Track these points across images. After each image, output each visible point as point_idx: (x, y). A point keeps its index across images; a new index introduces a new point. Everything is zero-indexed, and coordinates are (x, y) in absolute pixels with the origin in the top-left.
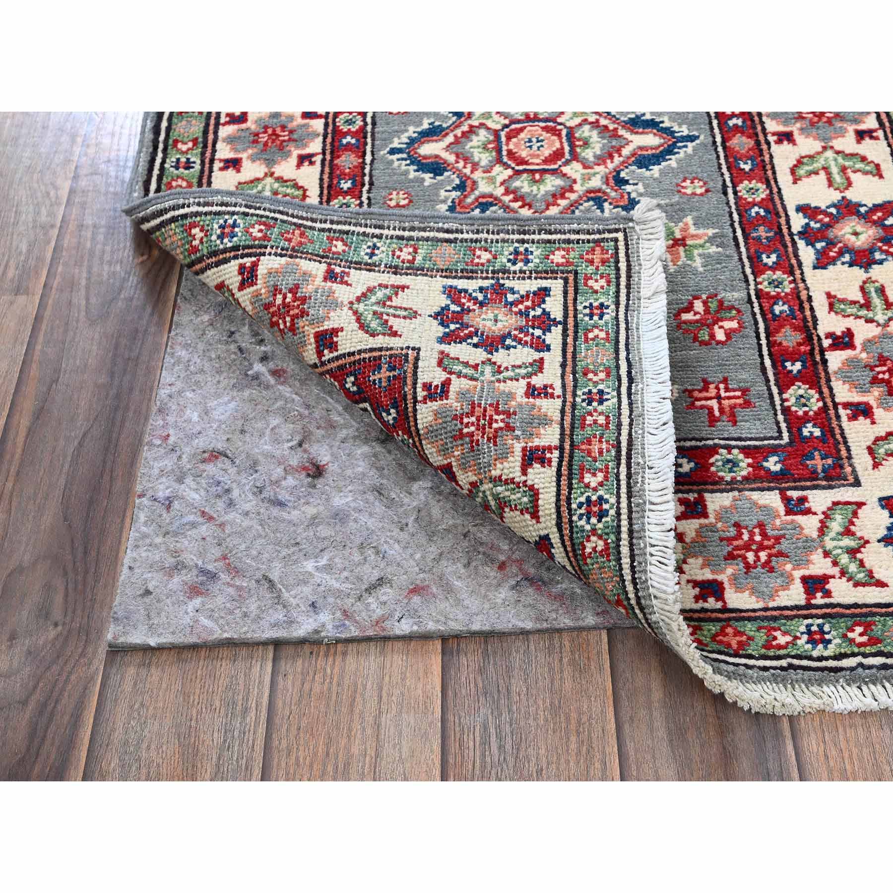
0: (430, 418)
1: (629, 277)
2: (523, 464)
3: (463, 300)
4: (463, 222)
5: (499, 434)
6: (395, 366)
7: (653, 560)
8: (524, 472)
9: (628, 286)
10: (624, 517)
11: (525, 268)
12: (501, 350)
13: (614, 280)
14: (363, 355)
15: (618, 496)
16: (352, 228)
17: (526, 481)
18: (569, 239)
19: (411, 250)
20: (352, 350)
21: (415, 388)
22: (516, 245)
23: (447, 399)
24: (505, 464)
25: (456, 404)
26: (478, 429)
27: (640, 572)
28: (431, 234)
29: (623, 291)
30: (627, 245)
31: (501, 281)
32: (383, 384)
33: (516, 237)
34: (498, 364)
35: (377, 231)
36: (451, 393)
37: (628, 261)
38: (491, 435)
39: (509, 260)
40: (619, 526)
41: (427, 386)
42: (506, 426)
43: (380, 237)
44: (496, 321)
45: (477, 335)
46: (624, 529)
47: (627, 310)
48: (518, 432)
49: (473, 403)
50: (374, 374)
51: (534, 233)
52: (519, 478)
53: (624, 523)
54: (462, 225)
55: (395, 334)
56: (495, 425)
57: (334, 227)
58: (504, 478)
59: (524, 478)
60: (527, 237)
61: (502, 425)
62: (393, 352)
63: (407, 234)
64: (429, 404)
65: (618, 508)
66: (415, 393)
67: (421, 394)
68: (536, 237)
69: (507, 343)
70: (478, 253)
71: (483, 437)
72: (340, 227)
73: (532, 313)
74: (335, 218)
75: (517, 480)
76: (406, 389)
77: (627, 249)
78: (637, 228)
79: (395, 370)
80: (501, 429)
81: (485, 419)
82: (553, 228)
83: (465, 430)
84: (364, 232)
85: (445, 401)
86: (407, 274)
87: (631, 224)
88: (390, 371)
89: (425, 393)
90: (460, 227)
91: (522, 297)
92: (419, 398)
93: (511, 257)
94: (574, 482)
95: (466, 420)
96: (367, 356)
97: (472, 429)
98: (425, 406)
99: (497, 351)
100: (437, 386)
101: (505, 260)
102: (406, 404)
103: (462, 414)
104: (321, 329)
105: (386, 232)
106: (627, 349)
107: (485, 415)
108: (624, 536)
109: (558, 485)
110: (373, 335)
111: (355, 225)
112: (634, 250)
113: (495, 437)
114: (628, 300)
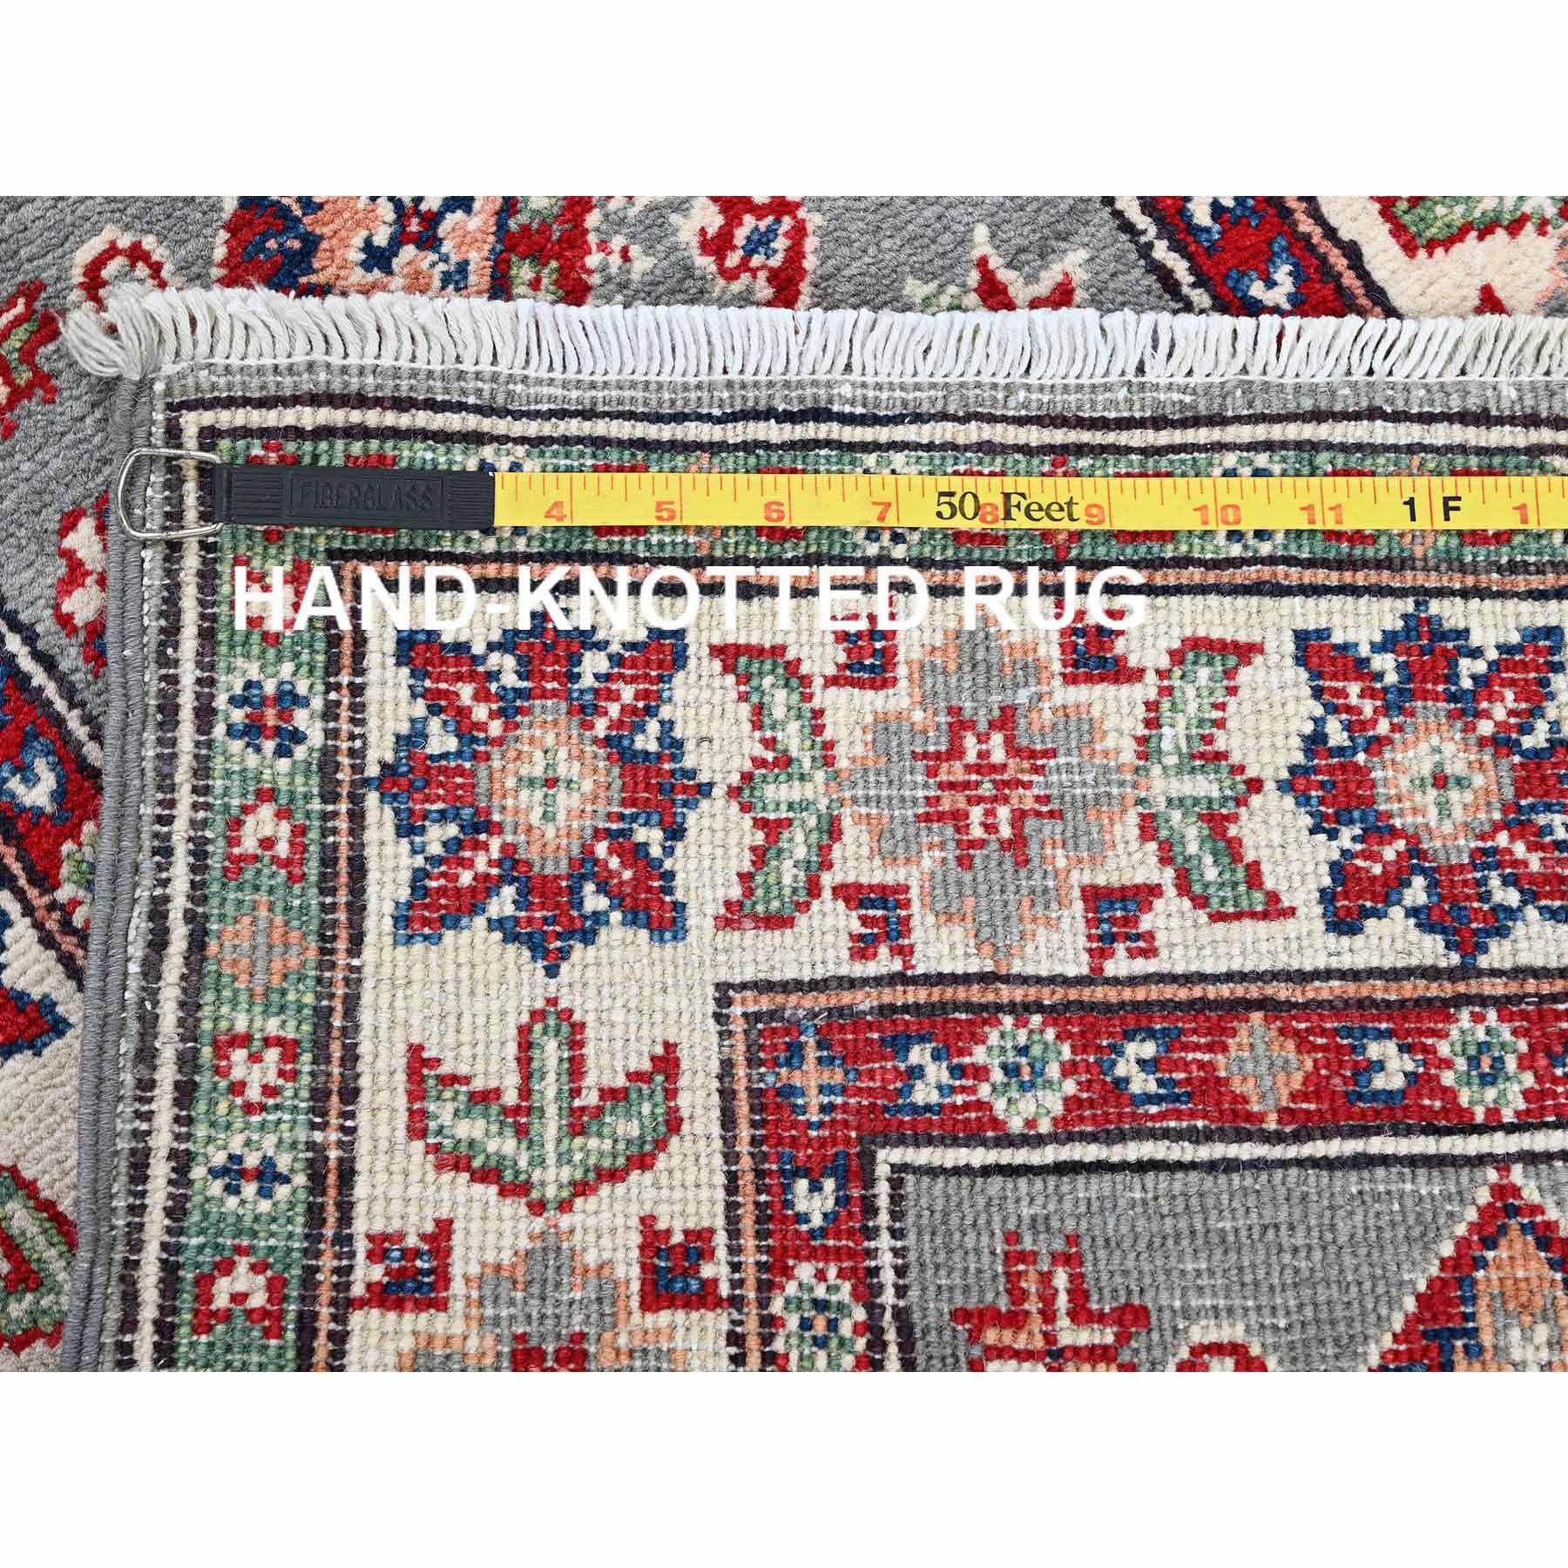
0: (958, 933)
1: (361, 401)
2: (1116, 681)
3: (466, 878)
4: (125, 898)
5: (1024, 742)
6: (789, 1046)
7: (1381, 369)
8: (1137, 675)
9: (401, 404)
10: (1277, 432)
11: (317, 703)
12: (689, 762)
13: (374, 445)
14: (743, 1147)
15: (1221, 447)
16: (151, 1257)
17: (1158, 672)
18: (201, 574)
19: (239, 1055)
20: (720, 1179)
21: (865, 981)
22: (219, 730)
23: (907, 889)
24: (1107, 725)
25: (927, 863)
26: (1006, 800)
27: (1407, 401)
28: (170, 994)
29: (422, 419)
30: (230, 403)
31: (373, 771)
32: (838, 1077)
33: (186, 732)
34: (748, 766)
35: (160, 1170)
36: (890, 878)
37: (295, 400)
38: (1026, 765)
39: (282, 752)
40: (1299, 445)
41: (863, 948)
42: (1001, 728)
43: (182, 1162)
44: (551, 783)
45: (626, 833)
46: (1308, 431)
47: (503, 413)
48: (1023, 696)
49: (927, 818)
50: (804, 1109)
51: (174, 680)
52: (1148, 689)
53: (1293, 431)
54: (134, 901)
55: (667, 1062)
56: (998, 756)
57: (148, 1313)
58: (1141, 731)
59: (1151, 677)
60: (187, 701)
61: (997, 738)
62: (740, 1058)
63: (167, 1074)
64: (917, 936)
65: (1253, 447)
66: (878, 981)
67: (884, 962)
68: (188, 674)
69: (653, 747)
70: (249, 845)
71: (1028, 785)
72: (150, 1296)
73: (510, 680)
74: (114, 1315)
75: (1152, 695)
76: (865, 1006)
77: (246, 402)
78: (169, 369)
79: (802, 1046)
80: (1009, 742)
81: (977, 784)
82: (153, 624)
83: (1006, 832)
84: (169, 1212)
85: (914, 894)
86: (351, 1056)
87: (159, 387)
88: (802, 1058)
89: (883, 950)
90: (142, 908)
91: (434, 710)
92: (897, 965)
93: (269, 746)
94: (1169, 555)
95: (977, 832)
96: (745, 1132)
97: (1003, 813)
98: (919, 948)
99: (691, 774)
100: (864, 921)
101: (284, 764)
102: (906, 1008)
103: (959, 843)
104: (635, 1286)
105: (162, 1141)
106: (679, 418)
107: (966, 785)
108: (1323, 432)
109: (1178, 590)
110: (674, 1123)
111: (136, 1246)
112: (255, 382)
113: (1033, 754)
114: (461, 407)
